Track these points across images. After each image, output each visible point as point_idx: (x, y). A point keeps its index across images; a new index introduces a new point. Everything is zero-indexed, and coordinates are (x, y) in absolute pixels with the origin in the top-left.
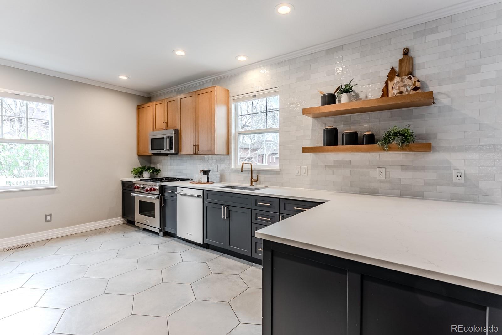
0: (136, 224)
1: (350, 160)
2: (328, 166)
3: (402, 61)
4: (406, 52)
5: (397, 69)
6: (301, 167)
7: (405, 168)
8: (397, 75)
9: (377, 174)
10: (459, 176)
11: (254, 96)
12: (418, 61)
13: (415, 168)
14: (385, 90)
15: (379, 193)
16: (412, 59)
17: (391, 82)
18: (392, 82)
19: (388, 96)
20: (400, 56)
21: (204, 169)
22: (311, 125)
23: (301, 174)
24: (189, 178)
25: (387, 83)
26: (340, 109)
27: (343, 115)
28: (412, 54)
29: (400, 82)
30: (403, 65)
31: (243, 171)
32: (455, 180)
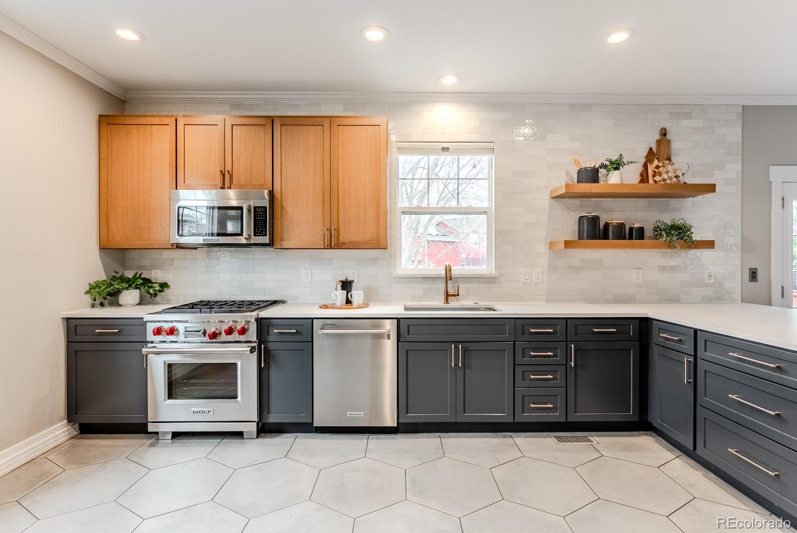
0: (151, 428)
1: (601, 260)
2: (573, 268)
3: (660, 142)
4: (664, 133)
5: (654, 150)
6: (532, 270)
7: (662, 269)
8: (657, 158)
9: (634, 277)
10: (710, 276)
11: (445, 149)
12: (675, 146)
13: (673, 269)
14: (645, 174)
15: (635, 301)
16: (669, 141)
17: (650, 164)
18: (652, 165)
19: (648, 182)
20: (658, 137)
21: (343, 279)
22: (547, 209)
23: (532, 281)
24: (273, 298)
25: (645, 166)
26: (618, 191)
27: (592, 199)
28: (668, 137)
29: (661, 167)
30: (661, 146)
31: (453, 279)
32: (707, 281)
